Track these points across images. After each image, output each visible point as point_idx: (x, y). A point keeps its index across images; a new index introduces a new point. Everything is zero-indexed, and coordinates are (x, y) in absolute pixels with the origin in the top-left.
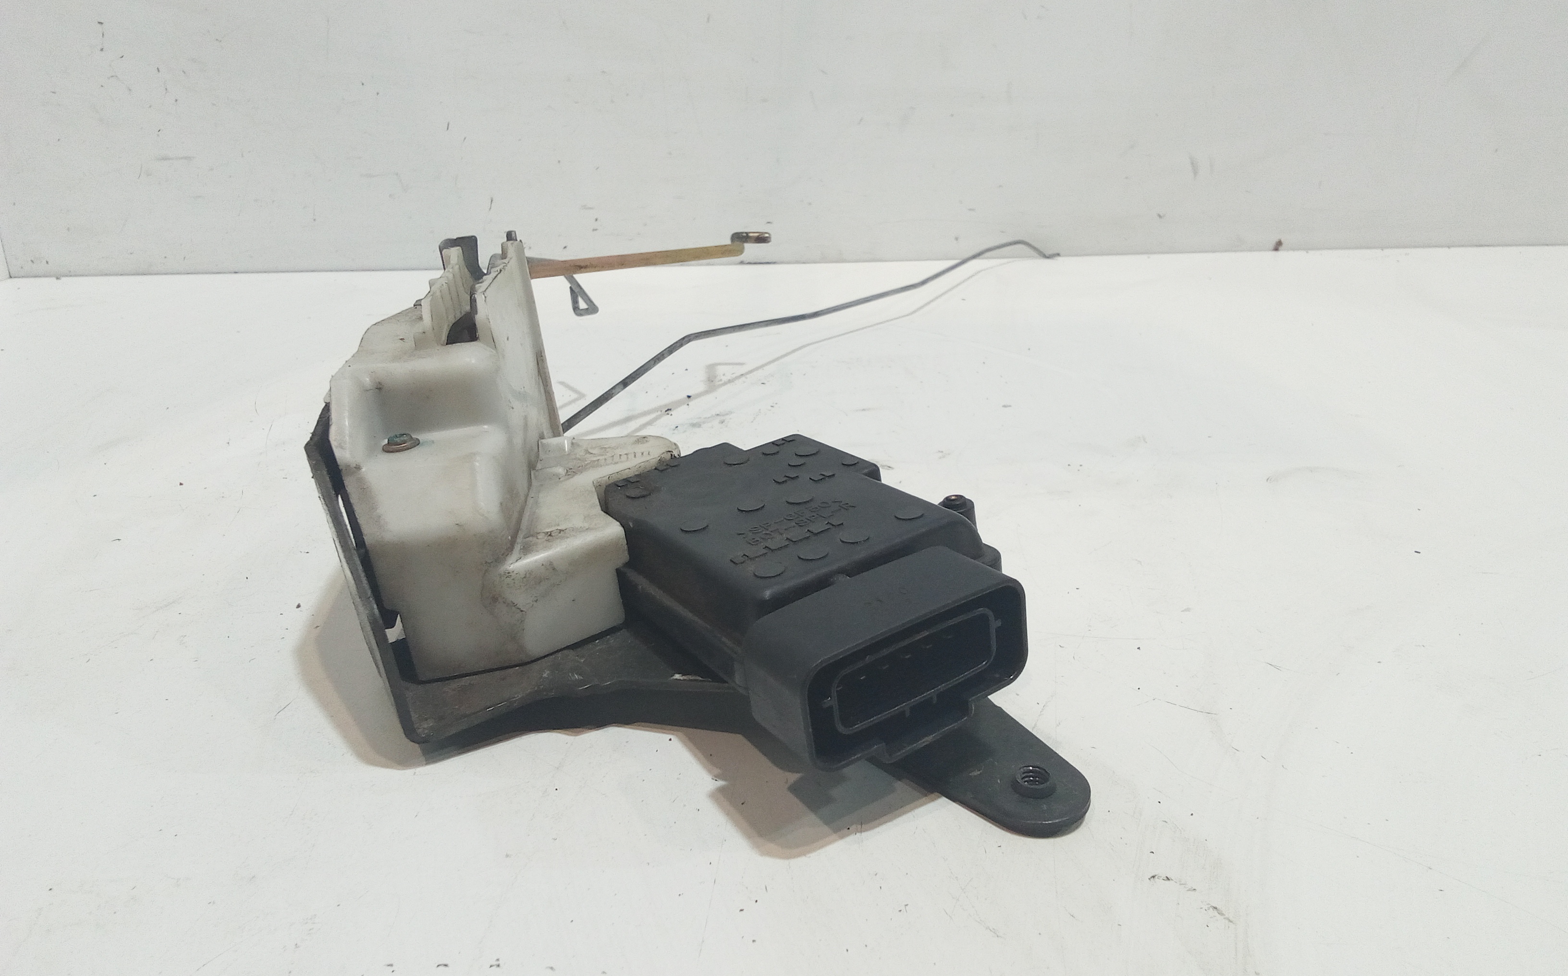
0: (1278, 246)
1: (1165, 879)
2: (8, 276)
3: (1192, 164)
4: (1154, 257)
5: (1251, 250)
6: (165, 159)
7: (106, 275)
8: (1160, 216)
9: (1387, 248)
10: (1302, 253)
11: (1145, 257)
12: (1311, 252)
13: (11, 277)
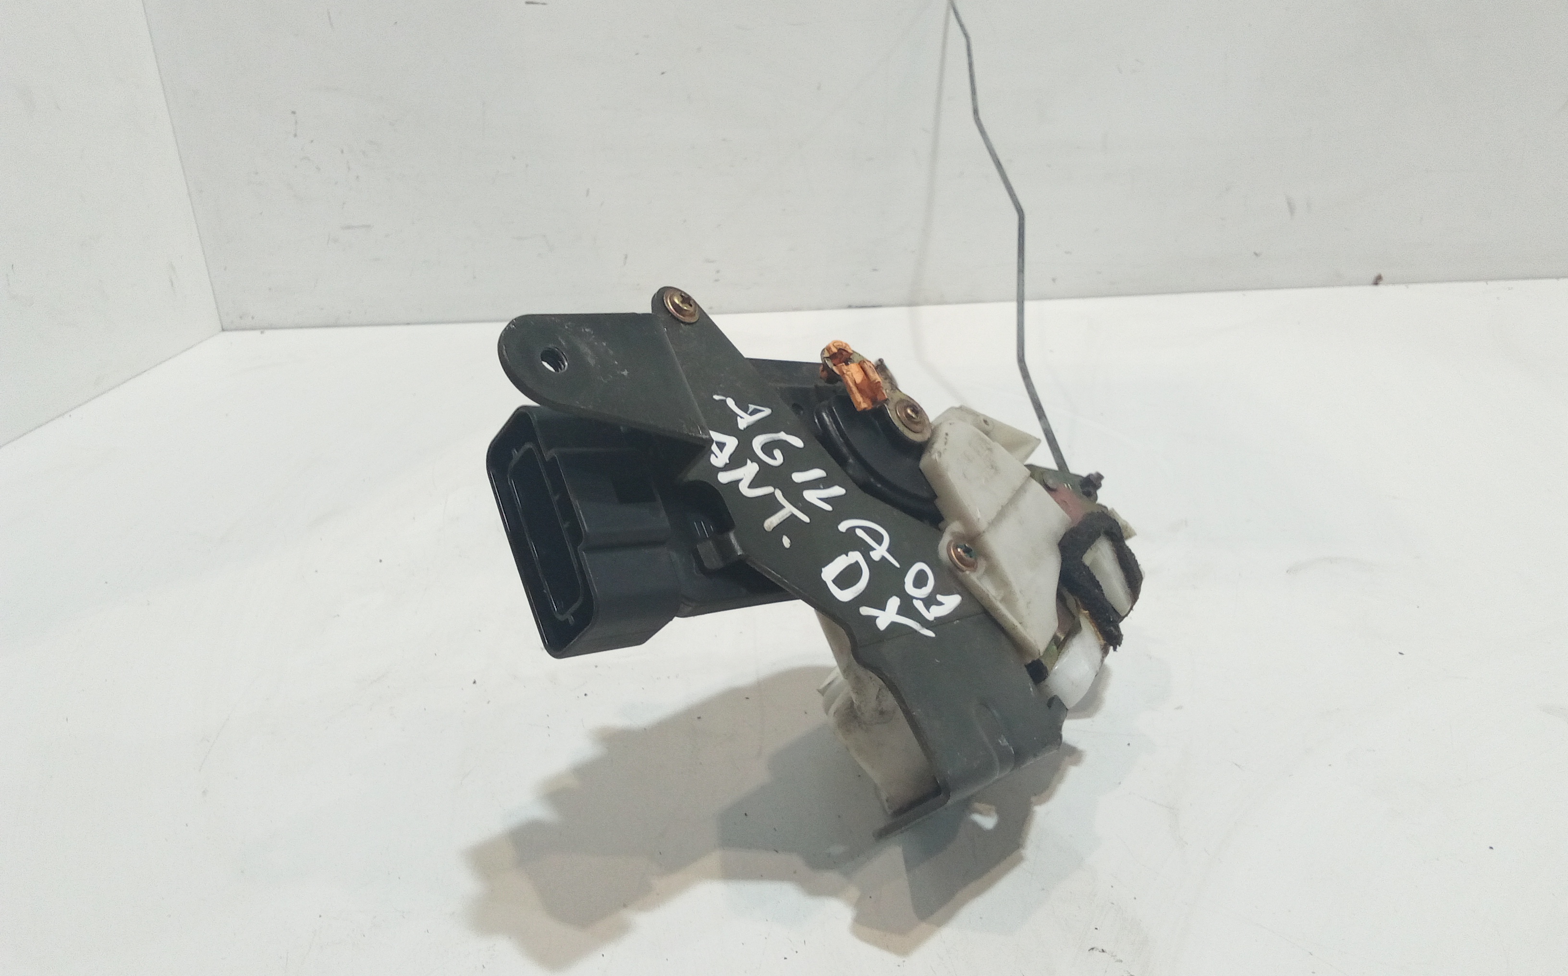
0: (1377, 281)
1: (1101, 951)
2: (221, 329)
3: (1289, 204)
4: (1249, 294)
5: (1350, 284)
6: (349, 227)
7: (301, 328)
8: (1256, 254)
9: (1492, 280)
10: (1402, 287)
11: (1240, 293)
12: (1412, 286)
13: (223, 330)
